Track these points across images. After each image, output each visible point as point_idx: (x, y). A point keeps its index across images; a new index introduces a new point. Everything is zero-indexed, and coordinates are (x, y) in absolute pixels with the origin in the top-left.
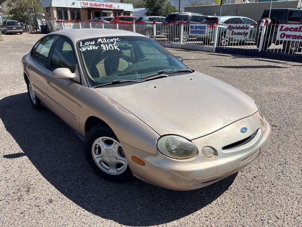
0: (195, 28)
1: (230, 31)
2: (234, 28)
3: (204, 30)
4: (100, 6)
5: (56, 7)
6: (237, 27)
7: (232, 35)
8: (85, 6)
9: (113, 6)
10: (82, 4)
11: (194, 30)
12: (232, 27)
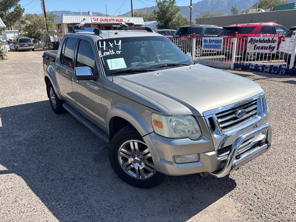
0: (209, 42)
1: (251, 45)
2: (257, 41)
3: (220, 44)
4: (111, 21)
5: (67, 24)
6: (261, 40)
7: (254, 49)
8: (95, 21)
9: (124, 20)
10: (93, 20)
11: (208, 44)
12: (254, 41)
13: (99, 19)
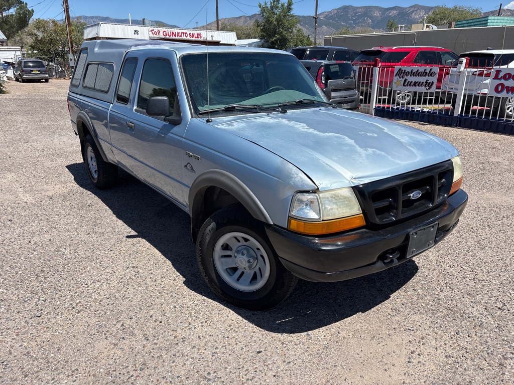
2: (407, 74)
4: (181, 36)
5: (107, 38)
7: (404, 85)
8: (155, 36)
9: (203, 36)
10: (150, 33)
12: (404, 72)
13: (161, 33)
